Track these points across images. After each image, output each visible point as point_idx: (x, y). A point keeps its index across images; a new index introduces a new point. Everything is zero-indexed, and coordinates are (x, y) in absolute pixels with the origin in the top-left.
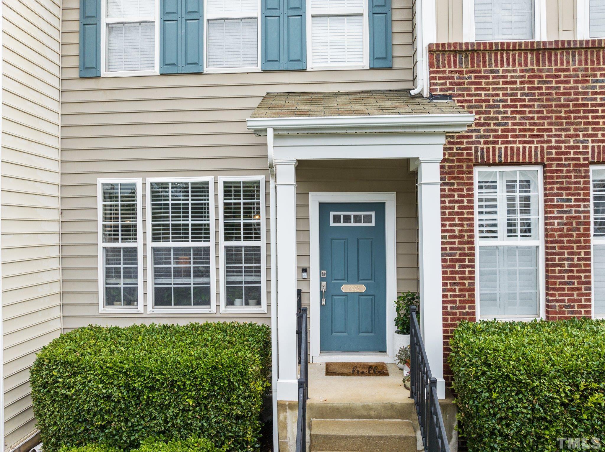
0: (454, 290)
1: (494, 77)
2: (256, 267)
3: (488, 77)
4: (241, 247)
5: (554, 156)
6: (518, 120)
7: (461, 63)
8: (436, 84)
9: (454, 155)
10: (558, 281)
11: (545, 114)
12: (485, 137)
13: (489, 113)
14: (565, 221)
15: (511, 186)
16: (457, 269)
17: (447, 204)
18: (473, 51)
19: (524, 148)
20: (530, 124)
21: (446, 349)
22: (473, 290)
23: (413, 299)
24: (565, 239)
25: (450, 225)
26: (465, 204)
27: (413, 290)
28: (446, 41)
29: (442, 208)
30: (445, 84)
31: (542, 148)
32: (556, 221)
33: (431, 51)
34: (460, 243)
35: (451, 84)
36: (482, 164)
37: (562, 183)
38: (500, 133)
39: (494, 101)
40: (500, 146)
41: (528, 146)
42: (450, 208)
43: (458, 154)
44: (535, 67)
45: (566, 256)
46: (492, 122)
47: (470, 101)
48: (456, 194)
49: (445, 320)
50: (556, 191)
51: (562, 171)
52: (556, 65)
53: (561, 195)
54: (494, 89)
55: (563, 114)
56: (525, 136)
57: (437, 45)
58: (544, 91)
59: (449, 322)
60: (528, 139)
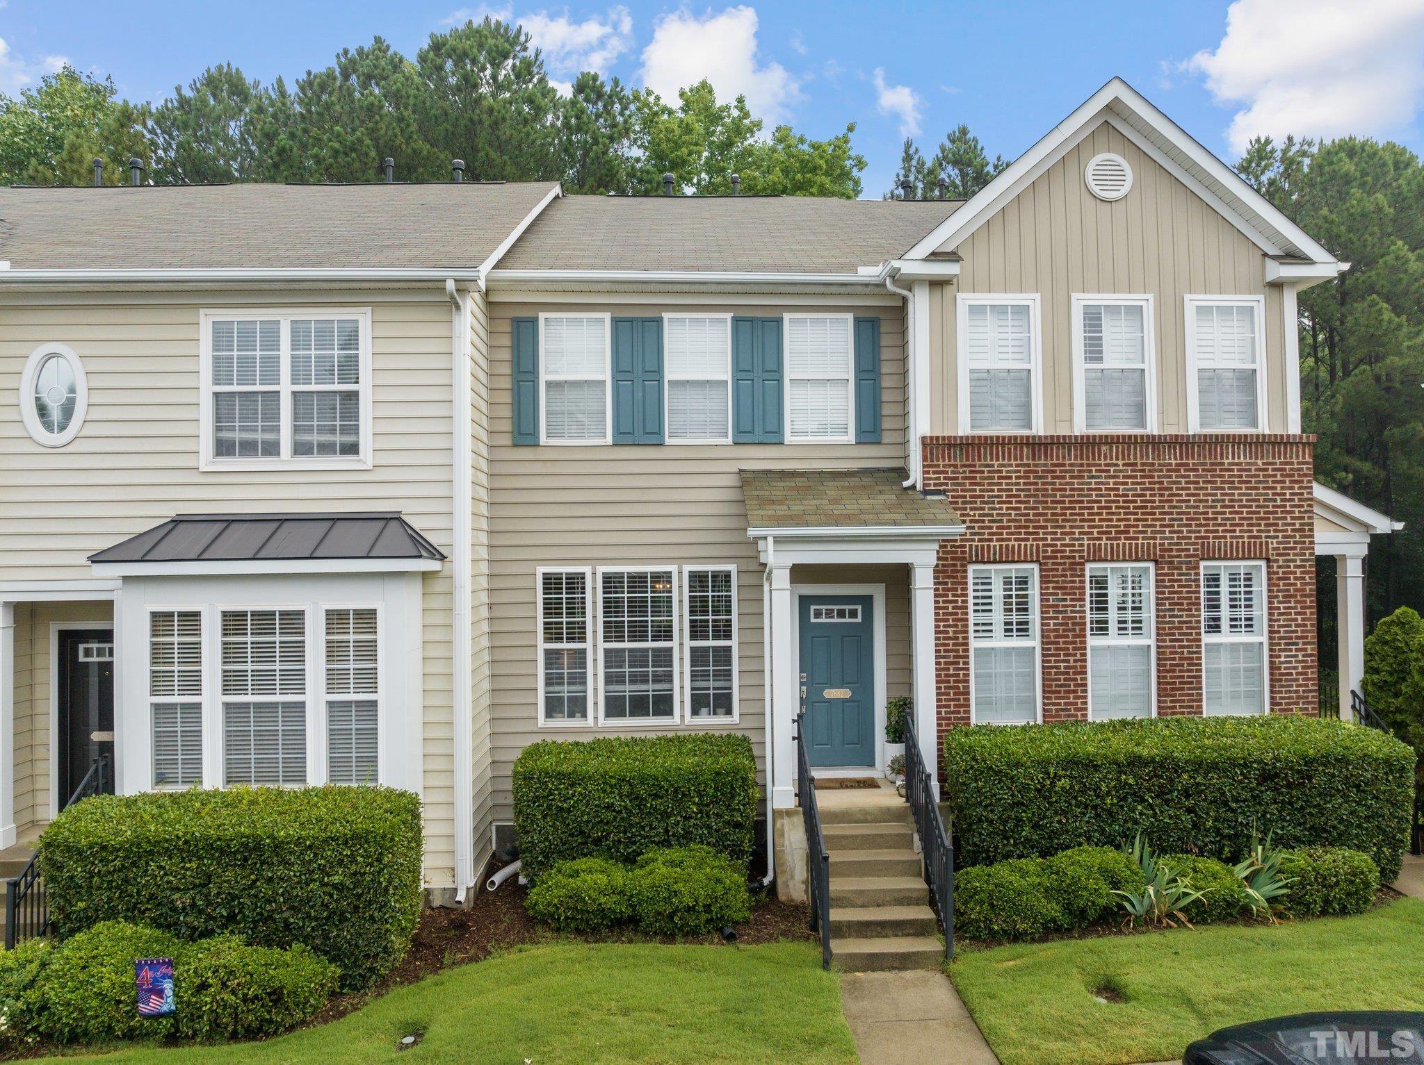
0: (949, 694)
1: (989, 472)
2: (725, 670)
3: (983, 472)
4: (709, 647)
5: (1049, 554)
6: (1013, 517)
7: (955, 457)
8: (929, 479)
9: (948, 553)
10: (1054, 683)
11: (1041, 511)
12: (979, 534)
13: (983, 509)
14: (1060, 621)
15: (1007, 582)
16: (951, 672)
17: (941, 605)
18: (968, 444)
19: (1020, 546)
20: (1026, 521)
21: (940, 756)
22: (968, 693)
23: (905, 704)
24: (1061, 640)
25: (944, 626)
26: (960, 604)
27: (906, 695)
28: (940, 434)
29: (936, 608)
30: (939, 478)
31: (1038, 545)
32: (1052, 622)
33: (924, 445)
34: (954, 645)
35: (945, 478)
36: (977, 562)
37: (1057, 582)
38: (994, 530)
39: (989, 497)
40: (995, 543)
41: (1023, 543)
42: (944, 608)
43: (952, 552)
44: (1031, 462)
45: (1062, 658)
46: (987, 519)
47: (965, 497)
48: (950, 593)
49: (939, 725)
50: (1051, 591)
51: (1057, 570)
52: (1052, 460)
53: (1057, 594)
54: (989, 484)
55: (1058, 511)
56: (1020, 533)
57: (931, 438)
58: (1040, 486)
59: (944, 728)
60: (1023, 536)
